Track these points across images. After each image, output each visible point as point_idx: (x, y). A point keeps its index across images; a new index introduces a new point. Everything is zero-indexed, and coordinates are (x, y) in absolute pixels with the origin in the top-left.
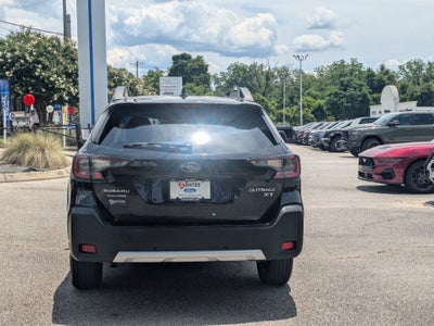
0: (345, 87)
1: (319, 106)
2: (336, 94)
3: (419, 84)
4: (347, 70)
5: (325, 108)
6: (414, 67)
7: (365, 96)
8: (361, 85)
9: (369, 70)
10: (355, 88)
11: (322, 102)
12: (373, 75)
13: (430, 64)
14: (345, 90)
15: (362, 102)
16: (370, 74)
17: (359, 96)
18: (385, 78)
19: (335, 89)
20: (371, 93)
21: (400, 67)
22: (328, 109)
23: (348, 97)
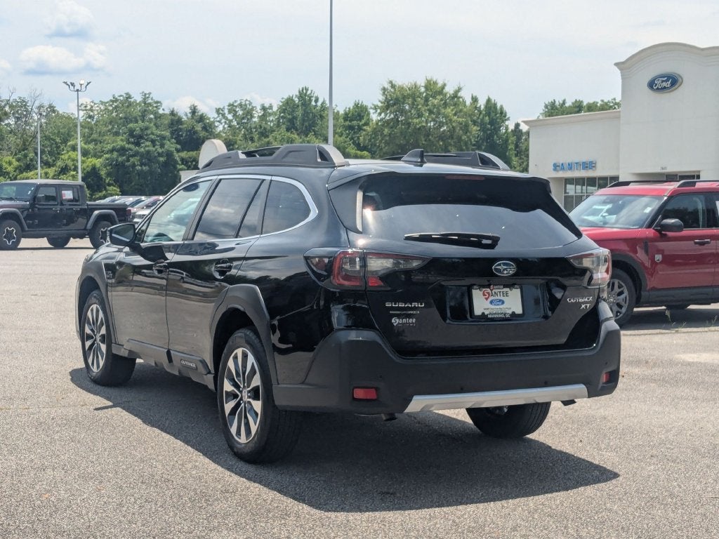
0: (137, 139)
1: (94, 168)
2: (122, 151)
3: (252, 139)
4: (137, 111)
5: (103, 173)
6: (240, 113)
7: (169, 155)
8: (163, 138)
9: (173, 113)
10: (153, 142)
11: (98, 162)
12: (179, 121)
13: (264, 108)
14: (138, 144)
15: (166, 164)
16: (175, 121)
17: (160, 155)
18: (199, 127)
19: (120, 142)
20: (178, 151)
21: (218, 111)
22: (108, 174)
23: (142, 155)
